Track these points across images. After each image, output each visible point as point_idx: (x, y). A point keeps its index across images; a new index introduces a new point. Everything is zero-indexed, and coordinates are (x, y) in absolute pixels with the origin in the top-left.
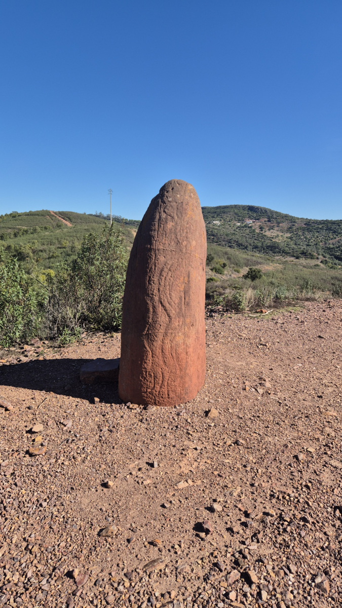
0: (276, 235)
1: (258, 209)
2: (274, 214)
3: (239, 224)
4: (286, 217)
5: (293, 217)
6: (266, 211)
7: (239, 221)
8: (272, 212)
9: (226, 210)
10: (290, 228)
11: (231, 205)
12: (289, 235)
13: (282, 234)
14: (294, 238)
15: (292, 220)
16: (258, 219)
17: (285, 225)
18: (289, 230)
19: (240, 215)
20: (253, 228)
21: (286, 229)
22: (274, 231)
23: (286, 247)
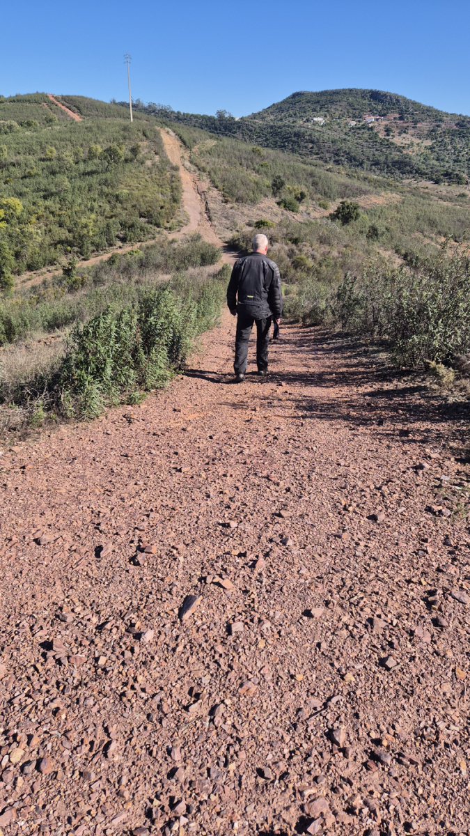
0: (409, 142)
1: (386, 98)
2: (410, 106)
3: (353, 123)
4: (428, 112)
5: (439, 111)
6: (398, 101)
7: (354, 117)
8: (407, 102)
9: (335, 98)
10: (433, 131)
11: (343, 90)
12: (429, 143)
13: (419, 141)
14: (437, 149)
15: (437, 117)
16: (384, 115)
17: (424, 126)
18: (431, 134)
19: (356, 107)
20: (375, 131)
21: (426, 132)
22: (408, 136)
23: (423, 163)
